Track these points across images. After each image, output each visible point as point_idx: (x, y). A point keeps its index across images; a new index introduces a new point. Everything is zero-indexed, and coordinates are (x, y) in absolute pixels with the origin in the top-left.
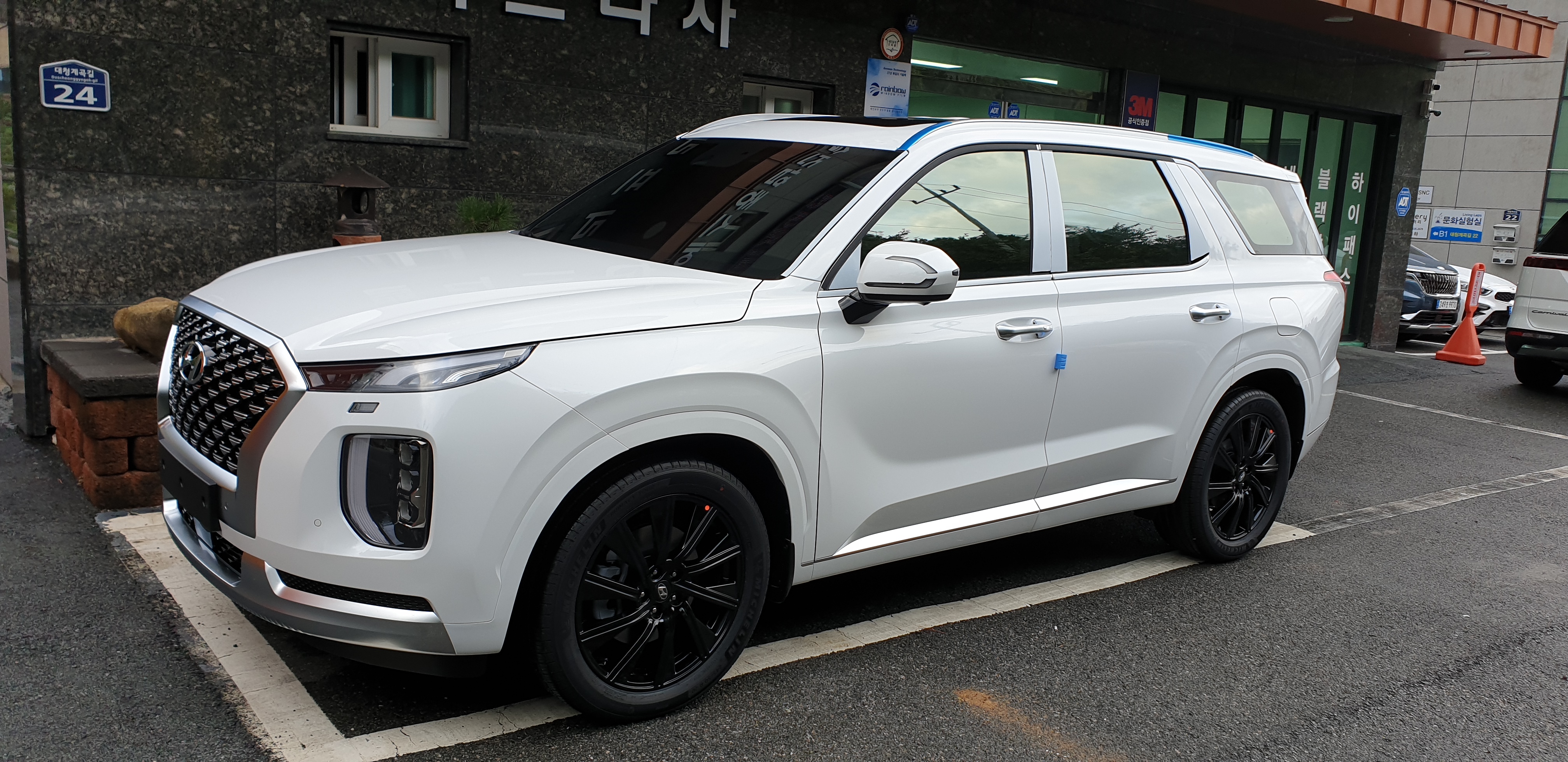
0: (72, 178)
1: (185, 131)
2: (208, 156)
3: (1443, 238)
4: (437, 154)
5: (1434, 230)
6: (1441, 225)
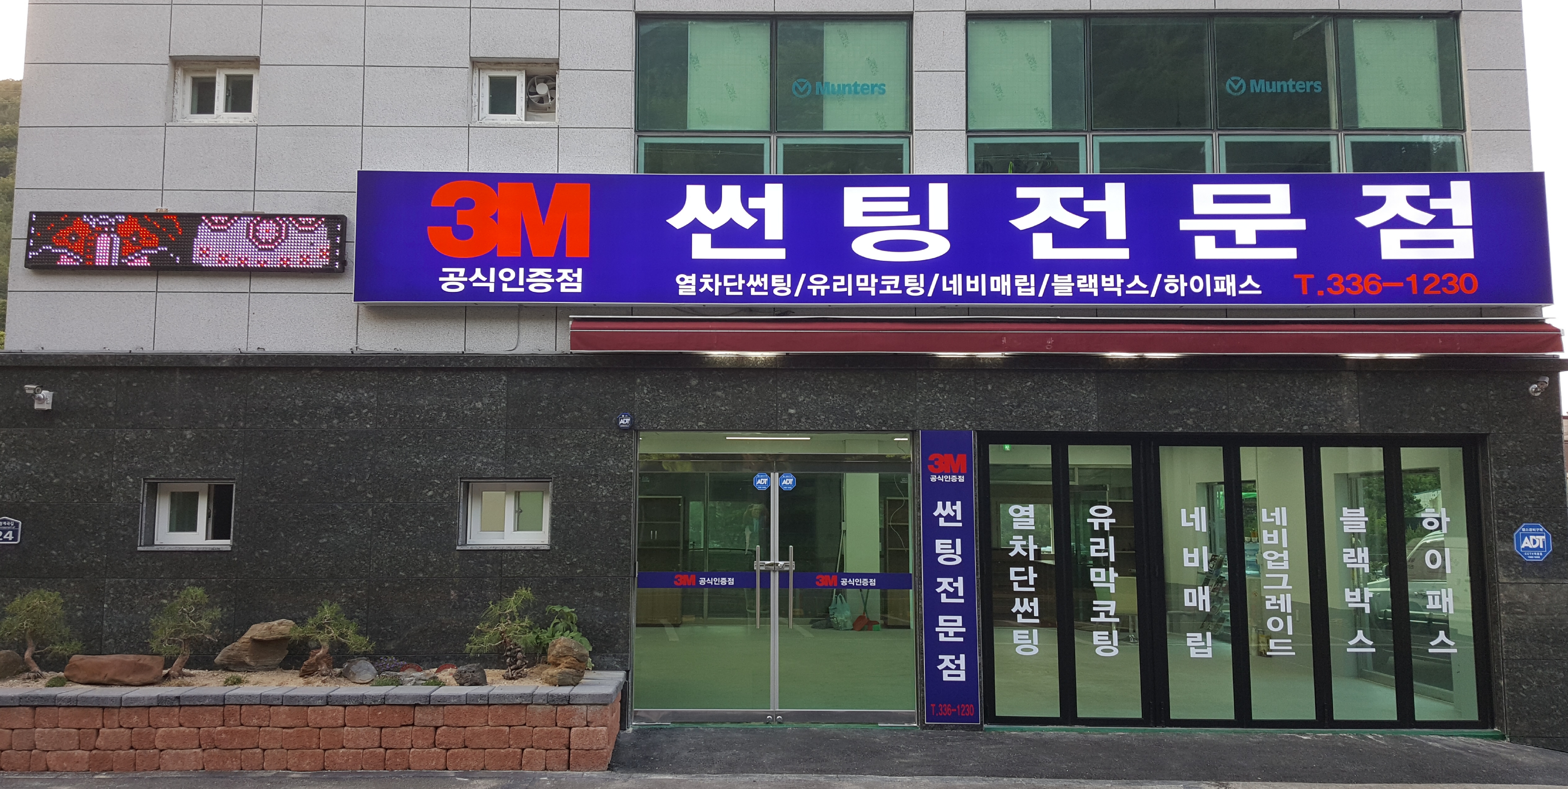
1: (57, 551)
2: (68, 565)
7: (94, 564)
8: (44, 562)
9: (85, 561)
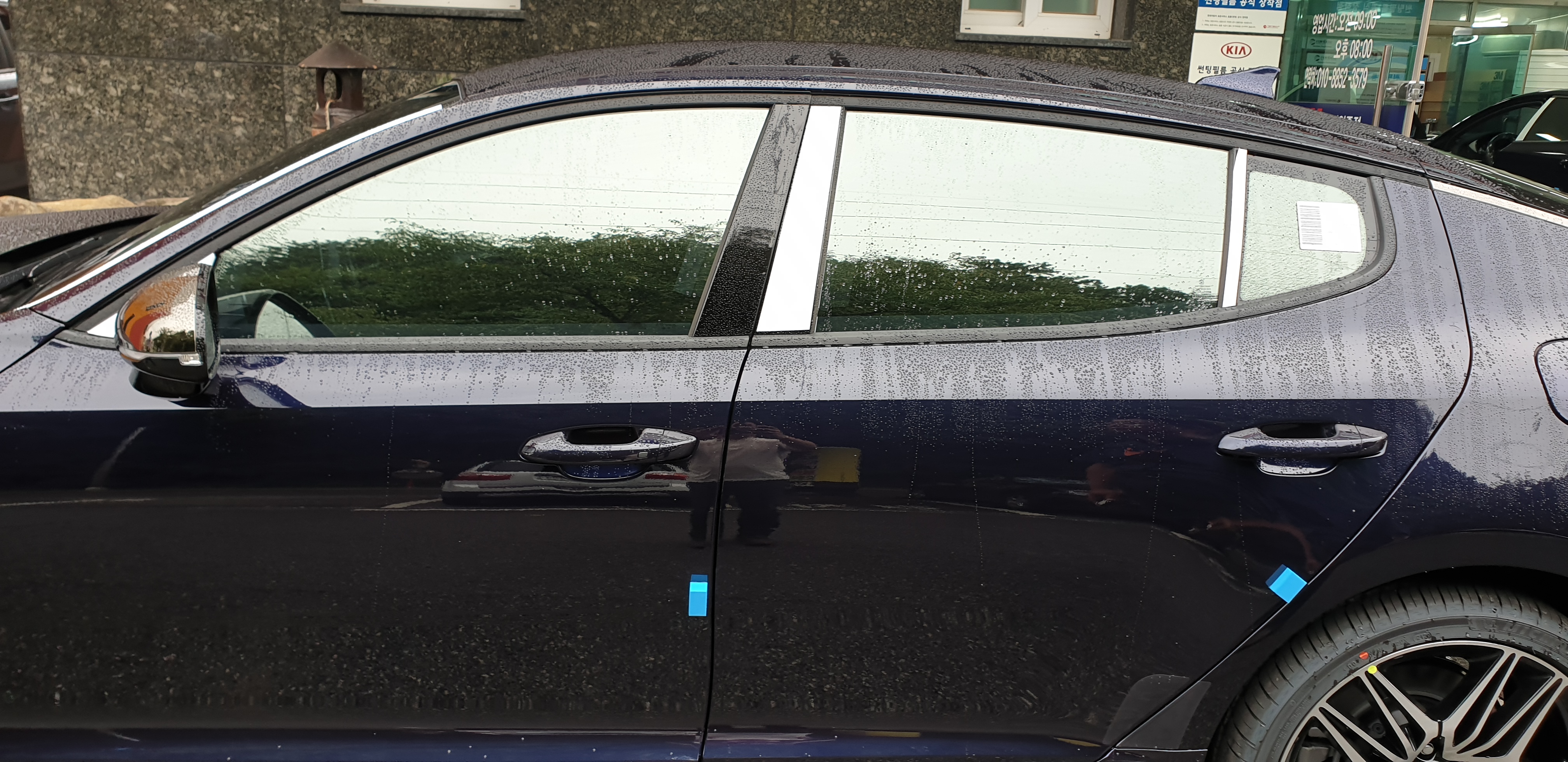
0: (64, 62)
2: (204, 35)
4: (482, 28)
7: (256, 36)
8: (153, 25)
9: (237, 28)
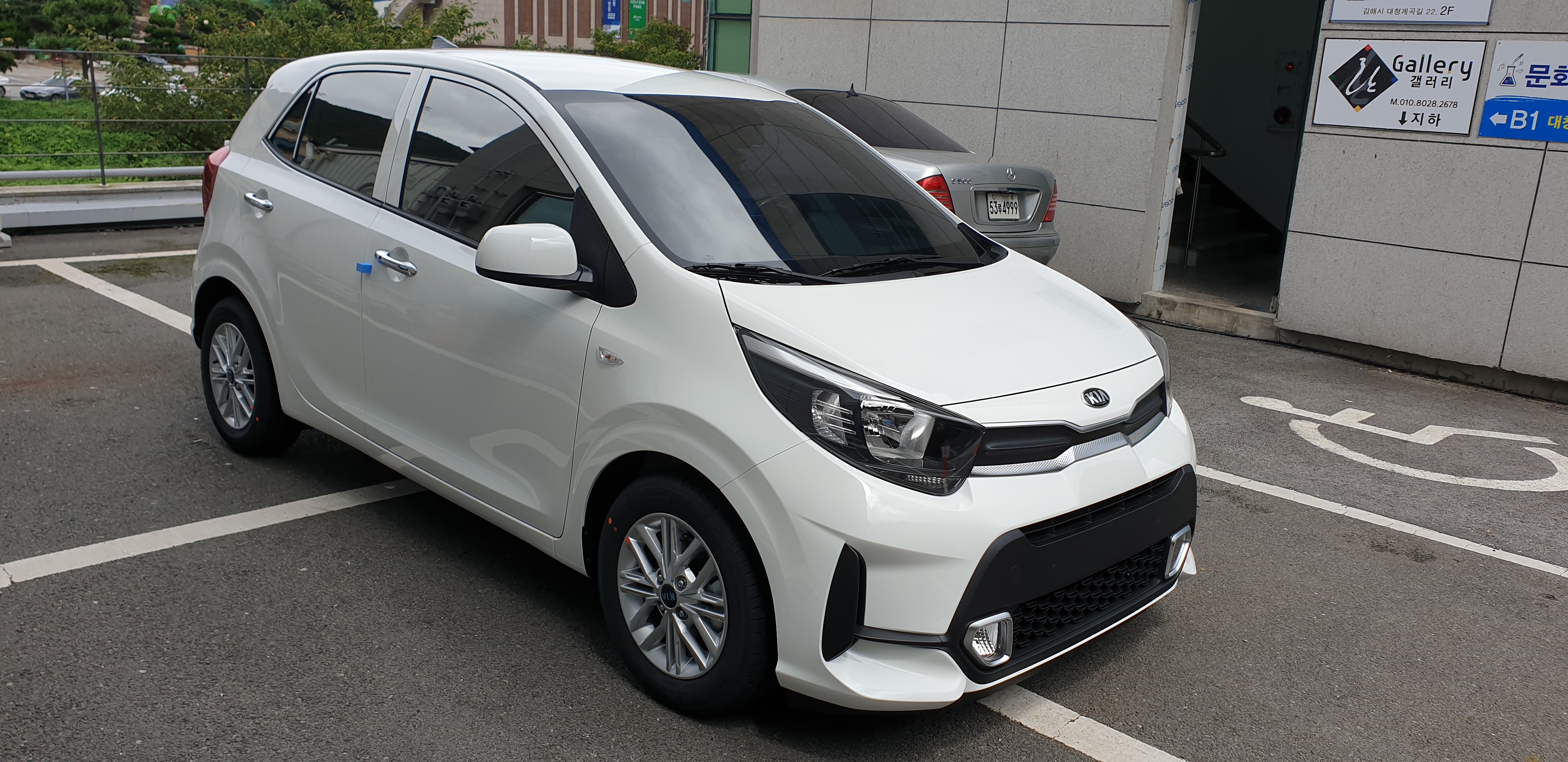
3: (1525, 134)
5: (1492, 107)
6: (1520, 90)
